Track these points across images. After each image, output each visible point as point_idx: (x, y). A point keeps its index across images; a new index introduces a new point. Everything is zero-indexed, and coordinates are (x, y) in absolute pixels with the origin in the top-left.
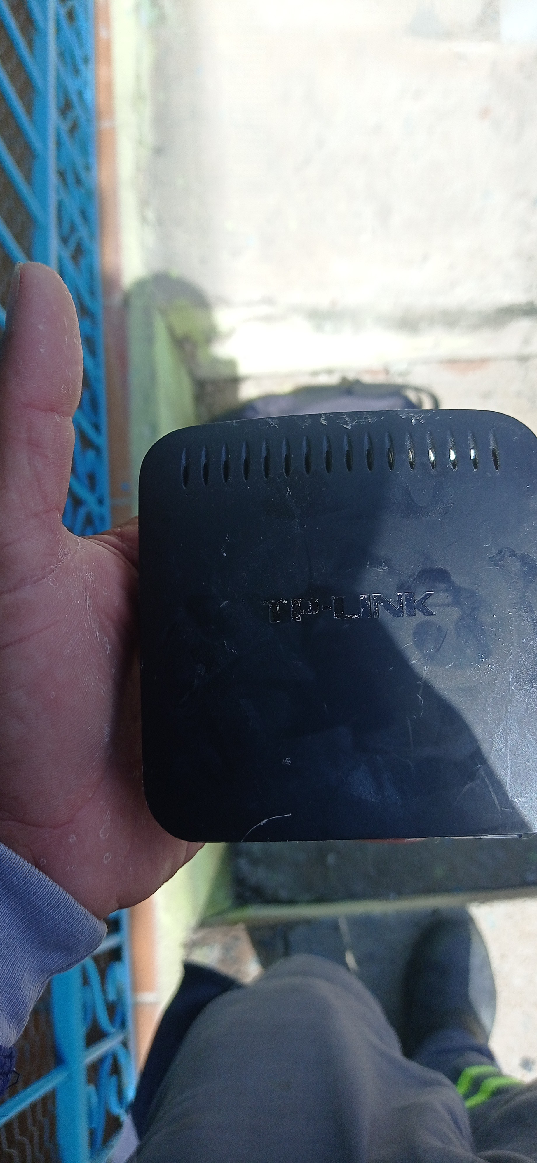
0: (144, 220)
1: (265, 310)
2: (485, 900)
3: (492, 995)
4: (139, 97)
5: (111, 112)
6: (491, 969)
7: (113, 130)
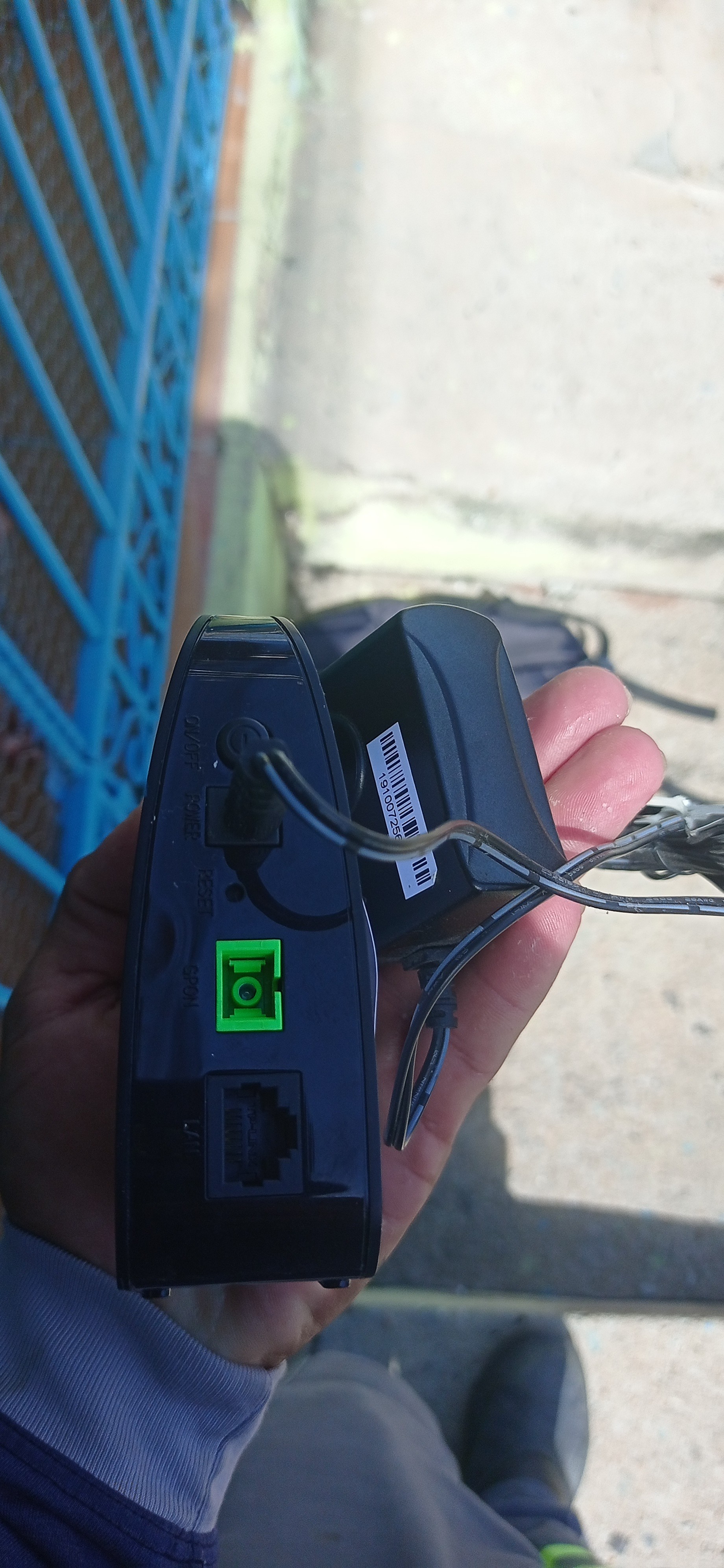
0: (259, 346)
1: (400, 486)
2: (588, 1312)
3: (584, 1440)
4: (274, 186)
5: (234, 200)
6: (586, 1405)
7: (233, 226)
